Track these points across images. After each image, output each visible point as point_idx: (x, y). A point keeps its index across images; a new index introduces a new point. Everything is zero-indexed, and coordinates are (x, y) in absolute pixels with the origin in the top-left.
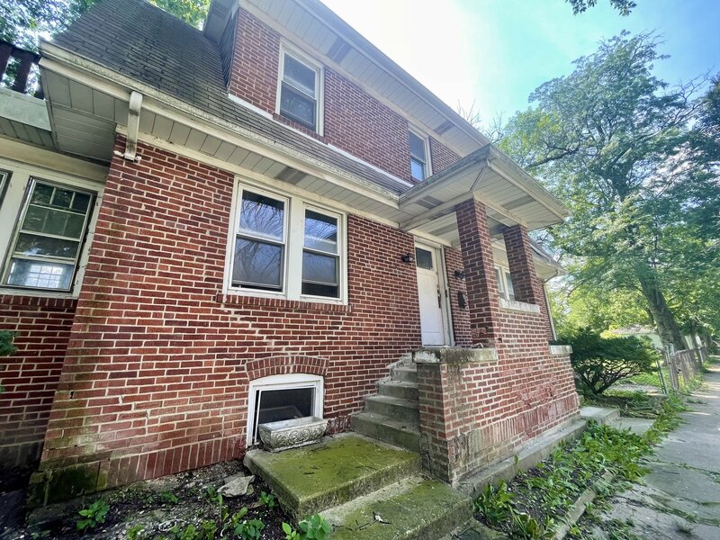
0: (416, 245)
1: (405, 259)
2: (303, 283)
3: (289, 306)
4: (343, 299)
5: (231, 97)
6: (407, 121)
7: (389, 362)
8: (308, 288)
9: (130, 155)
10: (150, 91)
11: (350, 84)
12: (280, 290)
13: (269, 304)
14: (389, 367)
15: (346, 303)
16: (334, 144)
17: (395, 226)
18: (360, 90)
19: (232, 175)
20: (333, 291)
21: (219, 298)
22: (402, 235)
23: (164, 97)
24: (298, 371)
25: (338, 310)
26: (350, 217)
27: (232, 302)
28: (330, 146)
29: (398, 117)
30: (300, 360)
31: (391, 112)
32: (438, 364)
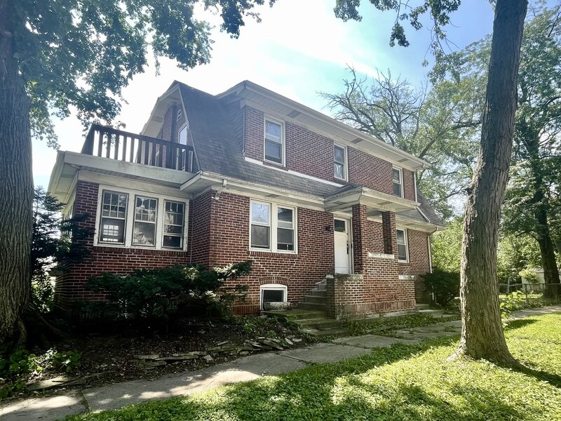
0: (335, 218)
1: (328, 228)
2: (278, 245)
3: (273, 255)
4: (295, 251)
5: (247, 159)
6: (333, 141)
7: (317, 281)
8: (280, 247)
9: (217, 198)
10: (230, 178)
11: (299, 128)
12: (268, 248)
13: (266, 255)
14: (317, 283)
15: (297, 253)
16: (291, 169)
17: (323, 210)
18: (305, 130)
19: (249, 198)
20: (291, 248)
21: (248, 253)
22: (327, 214)
23: (233, 179)
24: (277, 283)
25: (293, 257)
26: (299, 209)
27: (253, 254)
28: (290, 172)
29: (327, 139)
30: (278, 278)
31: (323, 138)
32: (334, 279)
